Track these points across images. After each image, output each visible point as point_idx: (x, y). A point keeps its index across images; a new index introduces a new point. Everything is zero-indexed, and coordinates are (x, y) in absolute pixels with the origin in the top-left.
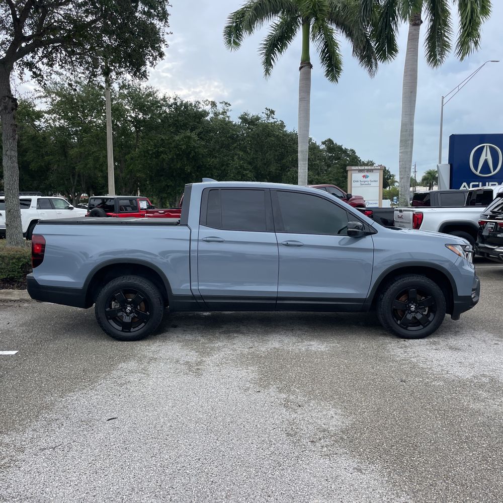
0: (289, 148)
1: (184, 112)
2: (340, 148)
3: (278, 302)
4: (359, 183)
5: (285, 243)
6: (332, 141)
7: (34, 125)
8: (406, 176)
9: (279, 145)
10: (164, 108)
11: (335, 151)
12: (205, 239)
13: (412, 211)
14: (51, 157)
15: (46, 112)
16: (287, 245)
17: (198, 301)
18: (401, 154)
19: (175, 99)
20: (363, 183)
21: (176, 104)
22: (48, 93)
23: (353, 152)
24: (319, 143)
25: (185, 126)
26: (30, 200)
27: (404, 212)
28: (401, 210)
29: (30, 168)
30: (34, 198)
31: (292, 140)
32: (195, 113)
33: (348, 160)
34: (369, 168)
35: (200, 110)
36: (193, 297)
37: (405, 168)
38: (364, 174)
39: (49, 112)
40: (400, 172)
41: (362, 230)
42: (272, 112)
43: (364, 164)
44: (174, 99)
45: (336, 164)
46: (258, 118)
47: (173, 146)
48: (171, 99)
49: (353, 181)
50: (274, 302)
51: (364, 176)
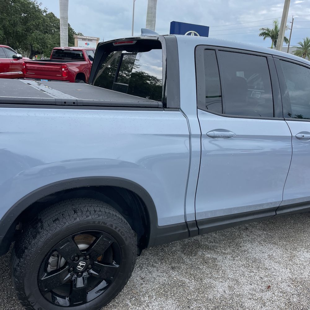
5: (300, 136)
12: (210, 133)
17: (191, 229)
50: (274, 213)
51: (86, 44)
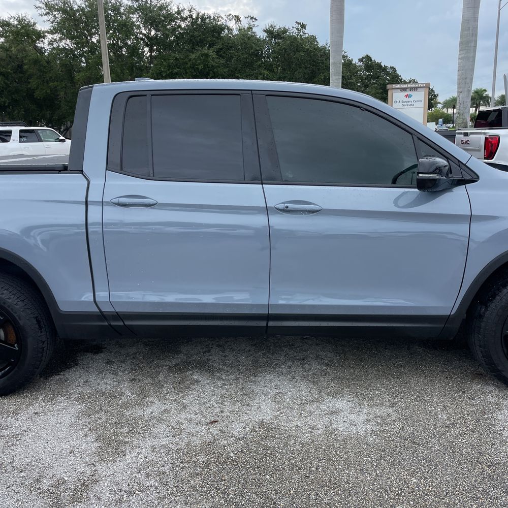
0: (320, 64)
1: (201, 26)
2: (379, 65)
3: (271, 324)
4: (401, 104)
5: (281, 206)
6: (370, 58)
7: (37, 47)
8: (466, 89)
9: (310, 61)
10: (178, 22)
11: (373, 69)
12: (116, 200)
13: (485, 133)
14: (56, 83)
15: (48, 33)
16: (286, 211)
17: (113, 323)
18: (460, 61)
19: (190, 11)
20: (405, 104)
21: (191, 16)
22: (50, 9)
23: (394, 69)
24: (355, 61)
25: (201, 43)
26: (10, 132)
27: (471, 136)
28: (467, 133)
29: (35, 97)
30: (16, 130)
31: (325, 55)
32: (213, 27)
33: (387, 79)
34: (413, 85)
35: (219, 23)
36: (102, 316)
37: (466, 78)
38: (406, 93)
39: (51, 32)
40: (459, 84)
41: (447, 175)
42: (304, 26)
43: (405, 82)
44: (188, 11)
45: (374, 83)
46: (285, 31)
47: (188, 65)
48: (185, 11)
49: (394, 102)
50: (264, 324)
51: (407, 96)
